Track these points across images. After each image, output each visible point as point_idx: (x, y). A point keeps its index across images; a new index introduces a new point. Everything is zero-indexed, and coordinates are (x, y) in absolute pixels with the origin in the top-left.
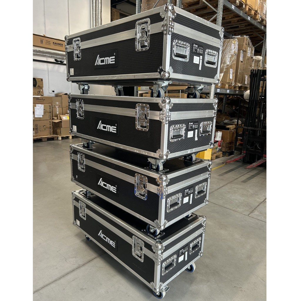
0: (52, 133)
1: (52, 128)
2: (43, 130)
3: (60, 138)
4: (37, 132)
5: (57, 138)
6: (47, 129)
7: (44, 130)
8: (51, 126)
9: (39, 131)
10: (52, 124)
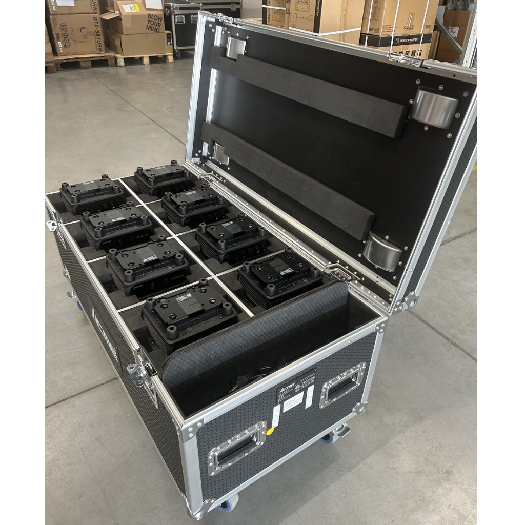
0: (103, 48)
1: (101, 33)
2: (82, 39)
3: (121, 62)
4: (67, 44)
5: (114, 60)
6: (90, 37)
7: (84, 40)
8: (99, 29)
9: (72, 42)
10: (99, 24)
